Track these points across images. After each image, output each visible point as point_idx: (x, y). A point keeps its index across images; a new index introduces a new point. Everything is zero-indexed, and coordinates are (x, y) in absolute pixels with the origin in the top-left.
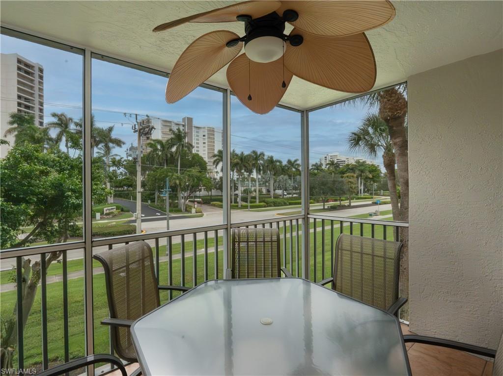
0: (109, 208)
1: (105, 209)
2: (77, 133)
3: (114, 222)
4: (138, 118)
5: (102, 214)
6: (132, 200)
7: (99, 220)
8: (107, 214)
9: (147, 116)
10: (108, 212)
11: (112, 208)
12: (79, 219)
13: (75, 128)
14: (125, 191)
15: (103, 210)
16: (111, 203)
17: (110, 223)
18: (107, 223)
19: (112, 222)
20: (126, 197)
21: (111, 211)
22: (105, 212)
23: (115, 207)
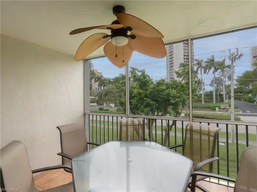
0: (224, 105)
1: (221, 106)
2: (206, 66)
3: (226, 114)
4: (231, 52)
5: (220, 108)
6: (242, 102)
7: (217, 112)
8: (223, 109)
9: (236, 48)
10: (223, 107)
11: (226, 105)
12: (207, 110)
13: (205, 64)
14: (238, 95)
15: (220, 106)
16: (226, 103)
17: (224, 114)
18: (222, 114)
19: (225, 114)
20: (239, 99)
21: (226, 107)
22: (221, 107)
23: (228, 105)
